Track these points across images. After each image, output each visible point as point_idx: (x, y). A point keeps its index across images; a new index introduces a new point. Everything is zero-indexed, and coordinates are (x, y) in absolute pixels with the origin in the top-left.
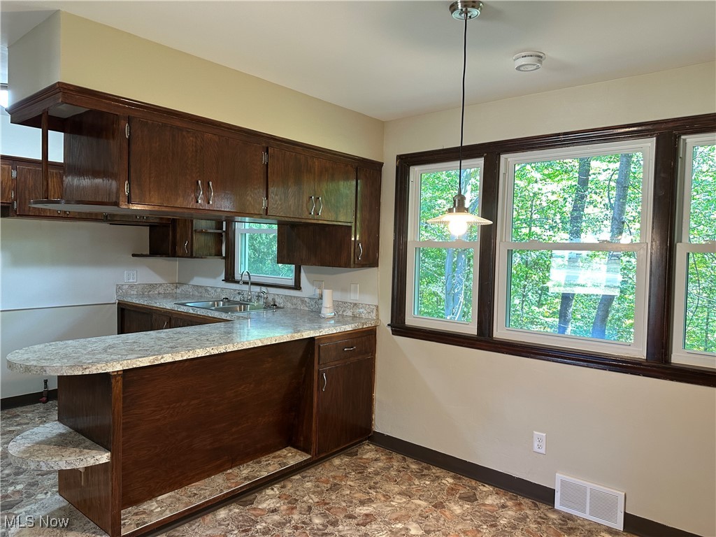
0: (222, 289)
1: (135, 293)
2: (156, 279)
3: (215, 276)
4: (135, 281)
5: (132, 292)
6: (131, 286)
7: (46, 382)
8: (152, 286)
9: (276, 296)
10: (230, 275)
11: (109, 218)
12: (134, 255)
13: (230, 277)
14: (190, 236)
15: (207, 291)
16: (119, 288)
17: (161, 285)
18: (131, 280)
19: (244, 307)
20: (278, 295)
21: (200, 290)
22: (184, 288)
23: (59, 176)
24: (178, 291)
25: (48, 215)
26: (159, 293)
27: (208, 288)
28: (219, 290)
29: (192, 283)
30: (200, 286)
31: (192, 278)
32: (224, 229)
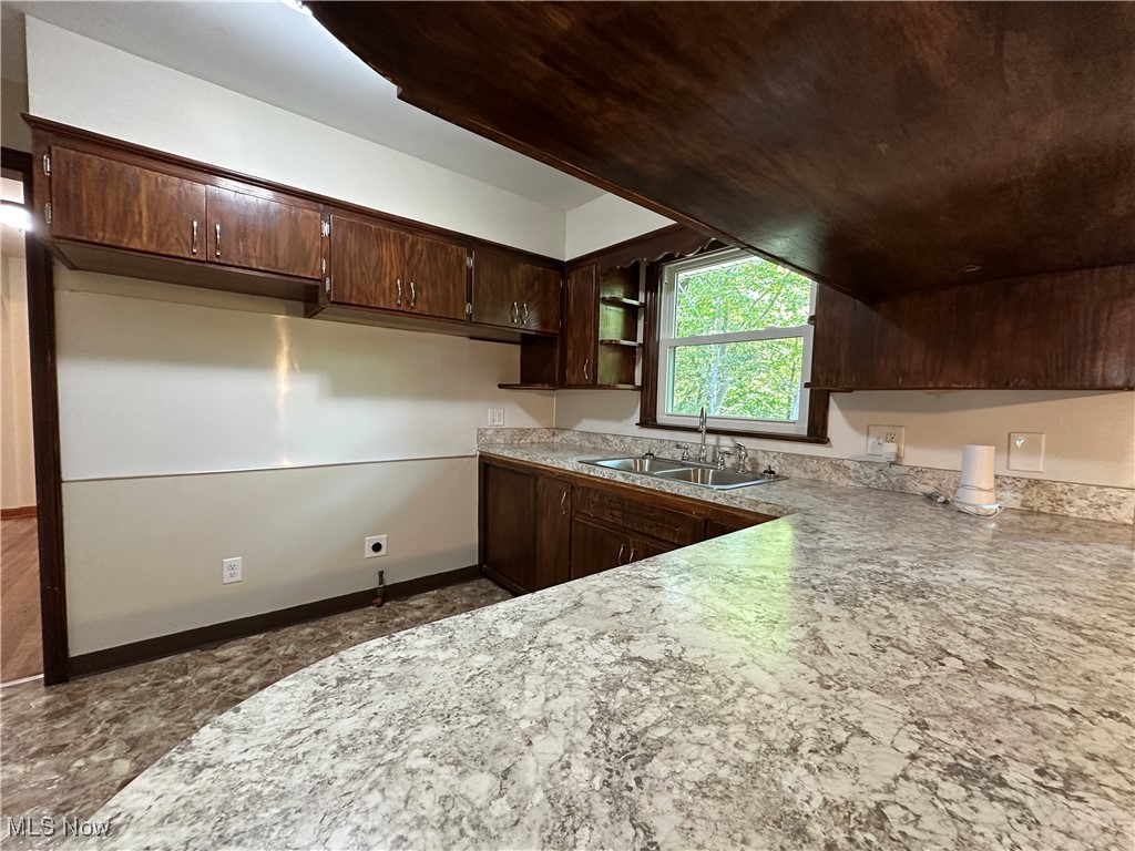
0: (635, 439)
1: (502, 441)
2: (528, 422)
3: (620, 417)
4: (501, 423)
5: (498, 441)
6: (497, 431)
7: (381, 574)
8: (524, 432)
9: (761, 454)
10: (650, 415)
11: (474, 320)
12: (501, 386)
13: (648, 419)
14: (592, 351)
15: (605, 440)
16: (481, 433)
17: (534, 430)
18: (496, 423)
19: (703, 472)
20: (764, 452)
21: (594, 439)
22: (566, 435)
23: (398, 241)
24: (557, 440)
25: (382, 306)
26: (532, 443)
27: (608, 437)
28: (628, 440)
29: (577, 428)
30: (594, 434)
31: (579, 421)
32: (640, 339)
